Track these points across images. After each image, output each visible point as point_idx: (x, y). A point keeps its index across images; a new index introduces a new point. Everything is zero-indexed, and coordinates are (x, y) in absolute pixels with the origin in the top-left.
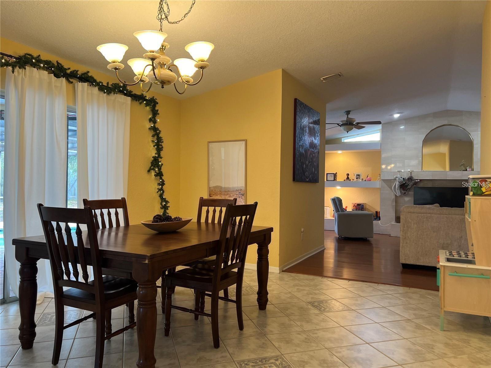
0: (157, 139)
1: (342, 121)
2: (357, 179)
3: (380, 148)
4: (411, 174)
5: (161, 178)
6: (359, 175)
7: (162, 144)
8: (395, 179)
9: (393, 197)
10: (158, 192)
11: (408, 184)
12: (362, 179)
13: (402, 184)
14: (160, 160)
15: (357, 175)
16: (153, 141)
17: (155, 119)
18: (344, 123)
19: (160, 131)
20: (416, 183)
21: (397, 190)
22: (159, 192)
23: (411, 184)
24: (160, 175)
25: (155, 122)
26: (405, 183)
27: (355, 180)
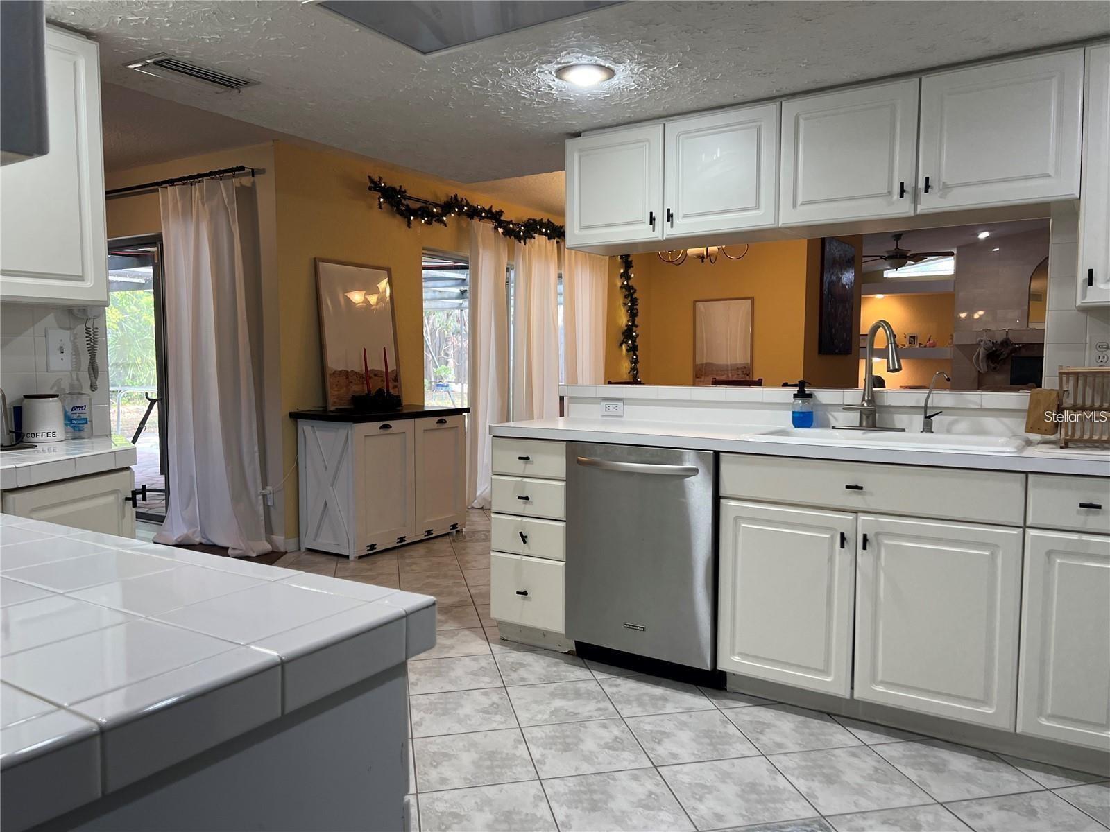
0: (631, 301)
1: (887, 252)
2: (910, 343)
3: (952, 290)
4: (1007, 335)
5: (635, 354)
6: (914, 337)
7: (637, 307)
8: (978, 344)
9: (976, 374)
10: (629, 373)
11: (1002, 353)
12: (920, 344)
13: (991, 351)
14: (634, 329)
15: (910, 337)
16: (625, 304)
17: (628, 274)
18: (891, 254)
19: (635, 290)
20: (1015, 350)
21: (982, 362)
22: (631, 373)
23: (1006, 351)
24: (633, 349)
25: (628, 278)
26: (996, 350)
27: (908, 345)
